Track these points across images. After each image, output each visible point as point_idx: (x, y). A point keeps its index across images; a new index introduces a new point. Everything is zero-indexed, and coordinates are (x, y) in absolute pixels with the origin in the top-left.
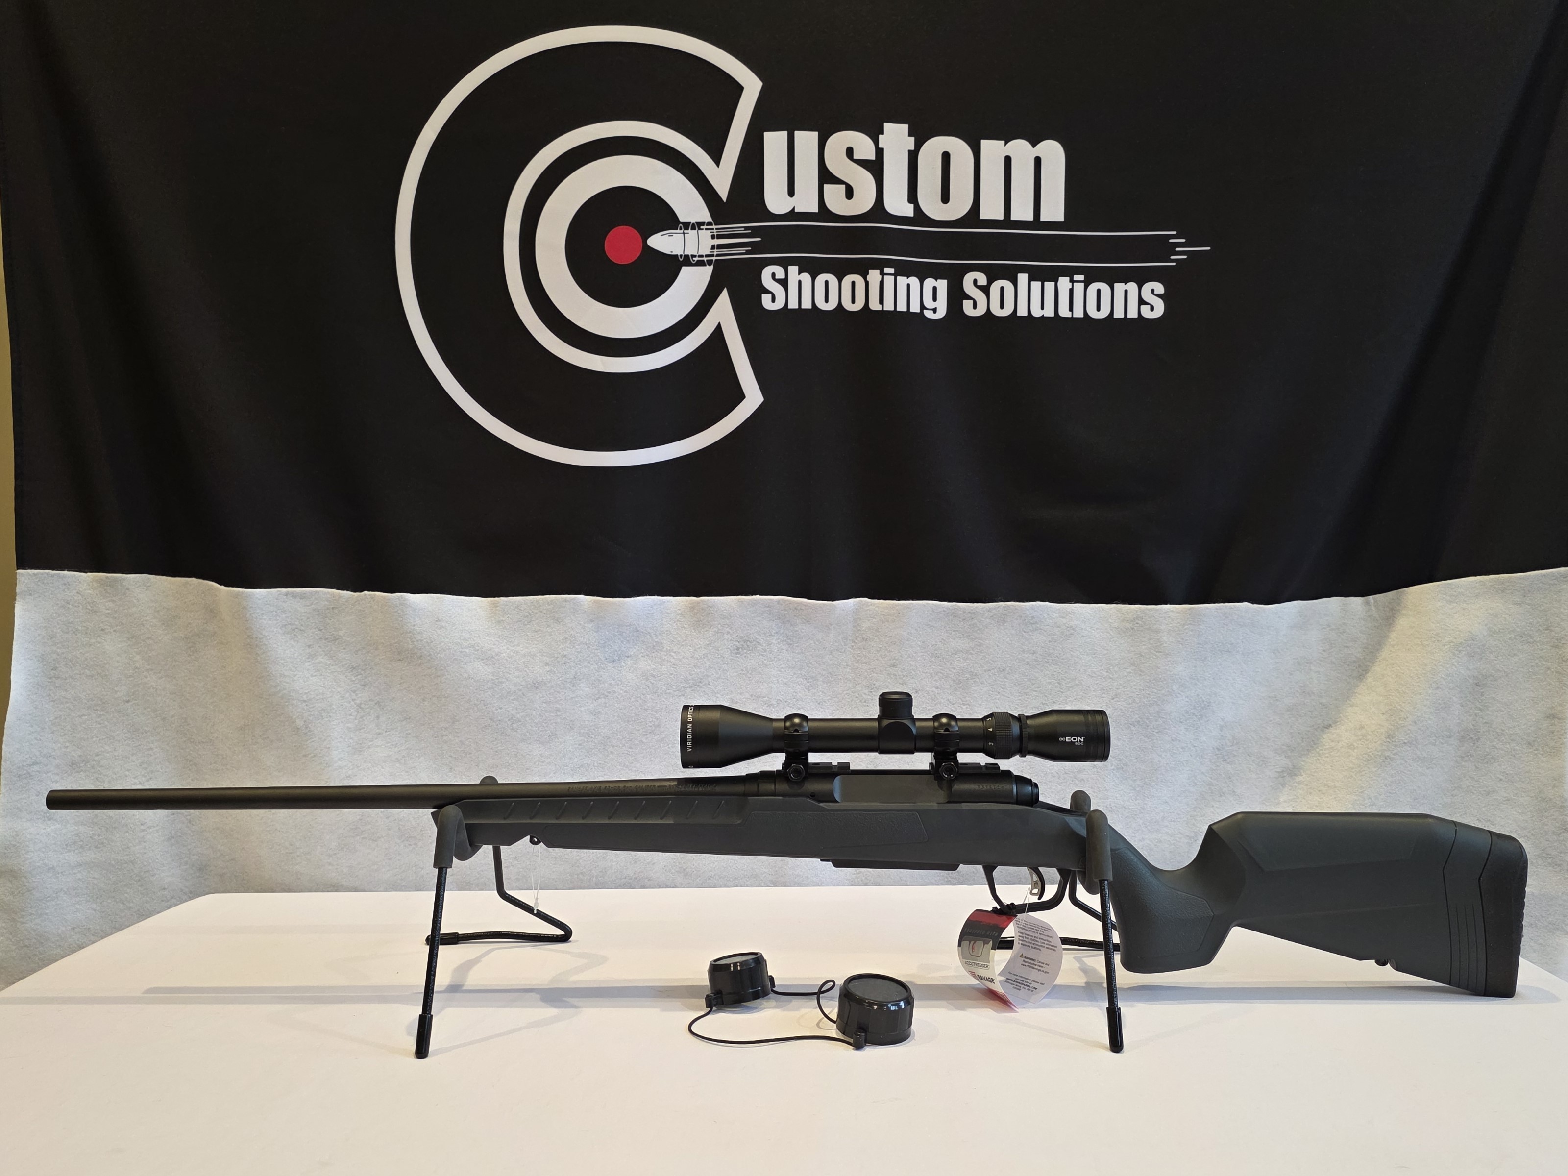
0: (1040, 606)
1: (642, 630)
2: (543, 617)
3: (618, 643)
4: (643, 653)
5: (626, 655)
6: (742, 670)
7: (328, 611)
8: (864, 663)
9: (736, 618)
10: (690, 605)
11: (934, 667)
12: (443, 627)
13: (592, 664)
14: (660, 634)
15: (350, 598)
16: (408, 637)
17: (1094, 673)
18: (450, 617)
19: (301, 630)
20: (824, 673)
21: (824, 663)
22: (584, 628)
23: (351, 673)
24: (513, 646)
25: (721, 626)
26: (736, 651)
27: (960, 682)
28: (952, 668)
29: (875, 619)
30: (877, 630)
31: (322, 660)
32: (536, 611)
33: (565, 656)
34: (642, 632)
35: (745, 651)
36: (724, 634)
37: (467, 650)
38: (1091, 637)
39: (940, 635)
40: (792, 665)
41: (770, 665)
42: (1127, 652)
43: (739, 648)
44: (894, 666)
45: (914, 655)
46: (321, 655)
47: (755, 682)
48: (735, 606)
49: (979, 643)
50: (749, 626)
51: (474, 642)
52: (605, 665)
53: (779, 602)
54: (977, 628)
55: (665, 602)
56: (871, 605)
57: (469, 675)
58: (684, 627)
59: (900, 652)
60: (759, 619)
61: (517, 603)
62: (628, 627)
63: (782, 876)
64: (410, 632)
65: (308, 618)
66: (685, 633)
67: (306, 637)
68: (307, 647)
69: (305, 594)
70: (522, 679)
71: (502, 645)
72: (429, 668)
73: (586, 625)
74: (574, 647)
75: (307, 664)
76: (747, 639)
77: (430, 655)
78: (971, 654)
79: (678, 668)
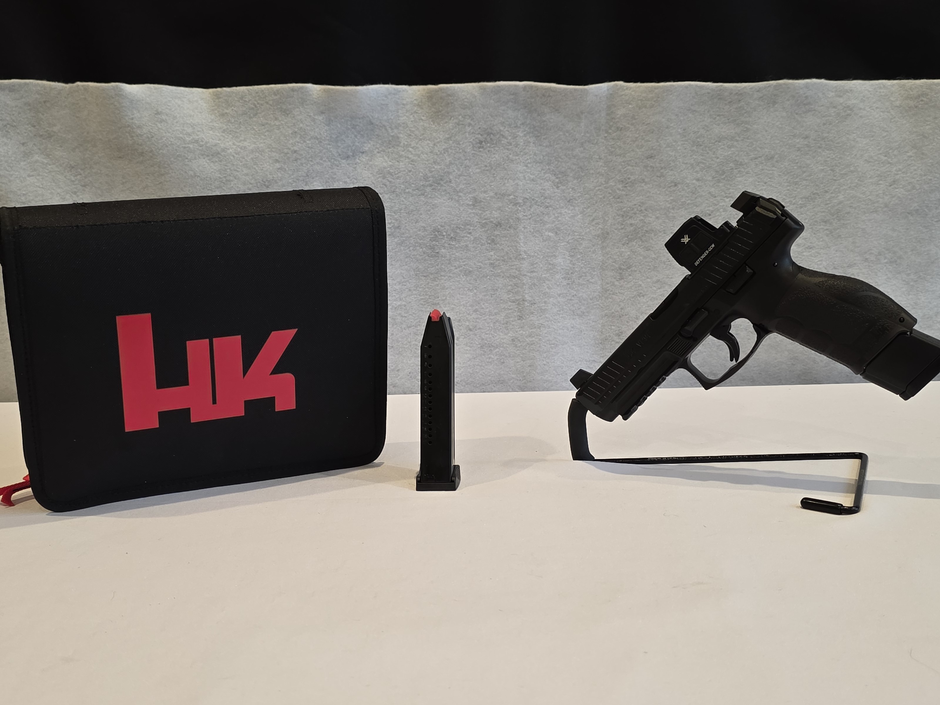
0: (815, 83)
1: (377, 123)
2: (270, 108)
3: (351, 138)
4: (378, 149)
5: (361, 150)
6: (486, 166)
7: (40, 105)
8: (618, 155)
9: (478, 108)
10: (427, 95)
11: (695, 157)
12: (164, 121)
13: (325, 161)
14: (396, 127)
15: (62, 90)
16: (126, 132)
17: (871, 157)
18: (170, 110)
19: (12, 126)
20: (574, 167)
21: (574, 157)
22: (314, 120)
23: (70, 173)
24: (241, 141)
25: (463, 117)
26: (479, 145)
27: (724, 172)
28: (716, 157)
29: (631, 104)
30: (633, 118)
31: (39, 159)
32: (262, 102)
33: (295, 152)
34: (377, 125)
35: (489, 145)
36: (465, 126)
37: (191, 146)
38: (870, 117)
39: (703, 121)
40: (540, 159)
41: (516, 160)
42: (908, 133)
43: (482, 142)
44: (651, 157)
45: (674, 144)
46: (37, 154)
47: (500, 179)
48: (476, 94)
49: (746, 128)
50: (492, 116)
51: (197, 137)
52: (339, 161)
53: (525, 87)
54: (744, 111)
55: (400, 91)
56: (627, 89)
57: (195, 173)
58: (422, 119)
59: (658, 142)
60: (503, 108)
61: (240, 94)
62: (361, 120)
63: (530, 382)
64: (129, 126)
65: (19, 113)
66: (423, 125)
67: (18, 133)
68: (21, 145)
69: (13, 86)
70: (251, 177)
71: (228, 140)
72: (152, 166)
73: (316, 117)
74: (305, 142)
75: (22, 163)
76: (490, 131)
77: (151, 151)
78: (737, 141)
79: (416, 164)
